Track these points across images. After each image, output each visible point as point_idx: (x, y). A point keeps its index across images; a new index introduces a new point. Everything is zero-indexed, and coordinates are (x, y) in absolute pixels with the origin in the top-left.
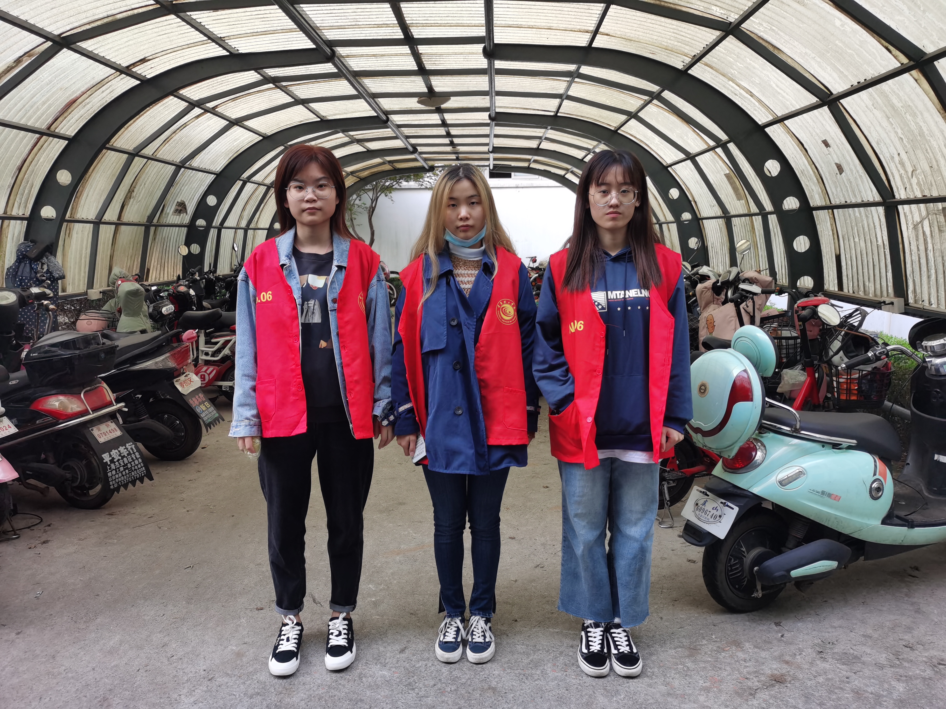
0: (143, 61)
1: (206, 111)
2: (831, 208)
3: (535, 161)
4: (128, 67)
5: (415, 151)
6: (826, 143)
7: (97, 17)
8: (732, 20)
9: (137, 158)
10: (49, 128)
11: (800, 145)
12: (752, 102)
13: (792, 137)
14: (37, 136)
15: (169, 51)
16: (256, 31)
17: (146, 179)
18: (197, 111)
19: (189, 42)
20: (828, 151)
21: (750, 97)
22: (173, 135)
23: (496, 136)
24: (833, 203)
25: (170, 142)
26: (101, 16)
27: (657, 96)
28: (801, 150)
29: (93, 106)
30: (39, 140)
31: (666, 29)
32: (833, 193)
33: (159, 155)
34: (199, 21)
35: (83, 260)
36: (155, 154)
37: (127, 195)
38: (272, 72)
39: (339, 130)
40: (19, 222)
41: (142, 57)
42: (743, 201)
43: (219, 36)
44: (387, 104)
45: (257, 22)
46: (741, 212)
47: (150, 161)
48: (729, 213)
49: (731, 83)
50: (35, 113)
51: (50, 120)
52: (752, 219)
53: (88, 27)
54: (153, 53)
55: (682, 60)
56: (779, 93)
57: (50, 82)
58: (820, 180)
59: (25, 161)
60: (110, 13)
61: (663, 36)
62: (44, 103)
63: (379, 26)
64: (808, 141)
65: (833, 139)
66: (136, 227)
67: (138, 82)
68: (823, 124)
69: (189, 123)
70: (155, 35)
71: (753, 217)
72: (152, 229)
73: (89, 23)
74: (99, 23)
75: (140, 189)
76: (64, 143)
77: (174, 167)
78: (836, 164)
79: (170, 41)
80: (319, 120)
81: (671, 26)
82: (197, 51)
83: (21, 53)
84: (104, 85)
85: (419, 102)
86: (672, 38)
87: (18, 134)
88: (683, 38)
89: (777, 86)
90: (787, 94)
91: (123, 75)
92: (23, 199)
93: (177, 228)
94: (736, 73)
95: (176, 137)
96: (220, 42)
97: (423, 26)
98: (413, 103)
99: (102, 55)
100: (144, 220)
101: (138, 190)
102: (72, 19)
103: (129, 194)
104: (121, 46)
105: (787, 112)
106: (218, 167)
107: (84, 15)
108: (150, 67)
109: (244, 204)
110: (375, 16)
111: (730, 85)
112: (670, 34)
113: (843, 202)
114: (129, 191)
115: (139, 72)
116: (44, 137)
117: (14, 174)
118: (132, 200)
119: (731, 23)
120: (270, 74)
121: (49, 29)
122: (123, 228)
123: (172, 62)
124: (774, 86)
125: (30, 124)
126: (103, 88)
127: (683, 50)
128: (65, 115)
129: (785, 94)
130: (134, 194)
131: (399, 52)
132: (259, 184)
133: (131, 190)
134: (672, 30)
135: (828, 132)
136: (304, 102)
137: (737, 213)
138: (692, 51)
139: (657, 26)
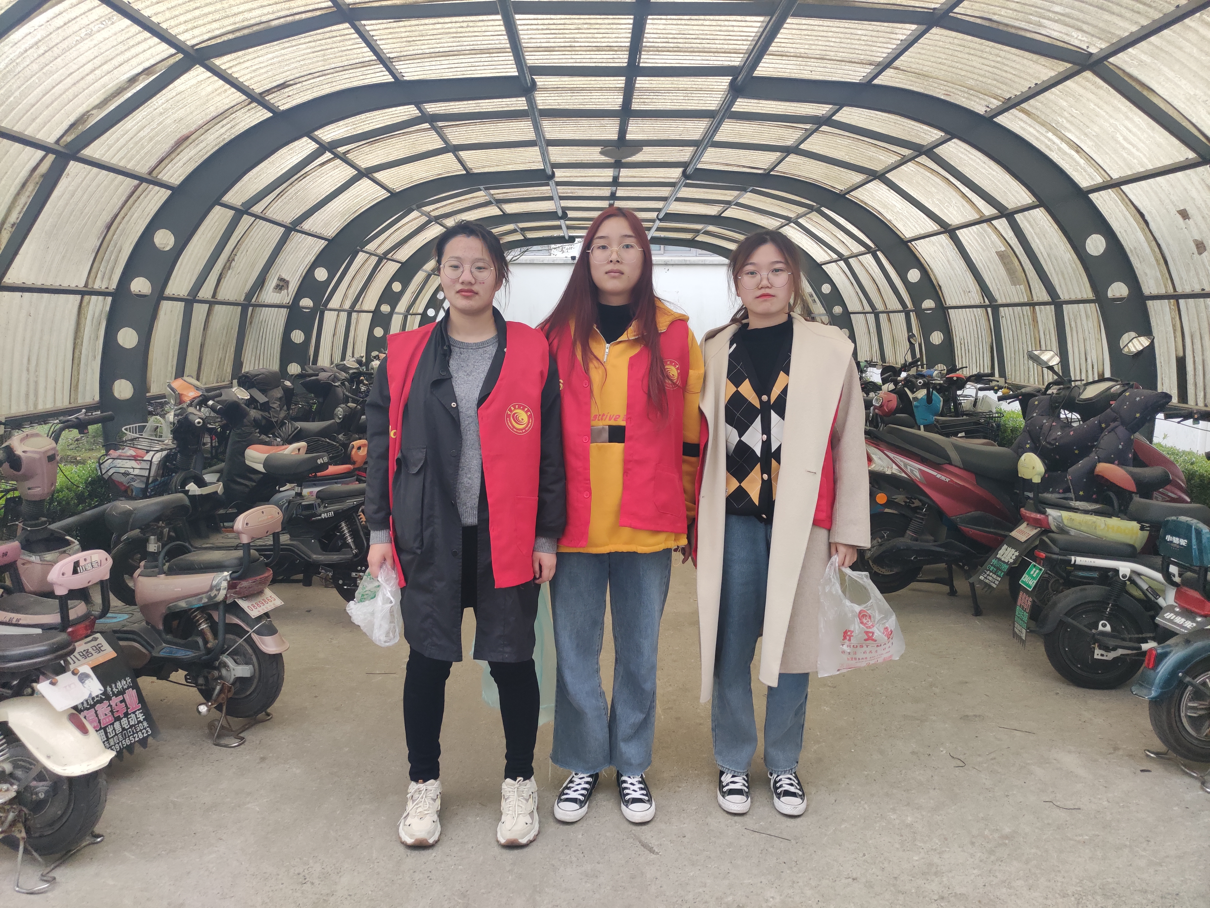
0: (283, 86)
1: (336, 156)
2: (1176, 297)
3: (707, 233)
4: (261, 94)
5: (564, 216)
6: (1184, 214)
7: (246, 23)
8: (1093, 50)
9: (245, 216)
10: (150, 173)
11: (1138, 215)
12: (1074, 160)
13: (1126, 205)
14: (136, 182)
15: (318, 74)
16: (437, 50)
17: (249, 244)
18: (328, 155)
19: (346, 63)
20: (1186, 224)
21: (1073, 153)
22: (289, 188)
23: (678, 200)
24: (1180, 290)
25: (283, 197)
26: (252, 22)
27: (929, 151)
28: (1138, 223)
29: (207, 145)
30: (137, 188)
31: (986, 62)
32: (1181, 279)
33: (269, 214)
34: (371, 33)
35: (171, 349)
36: (265, 212)
37: (225, 265)
38: (432, 108)
39: (482, 187)
40: (101, 298)
41: (282, 81)
42: (1022, 287)
43: (388, 55)
44: (557, 154)
45: (446, 39)
46: (1016, 300)
47: (258, 220)
48: (996, 301)
49: (1050, 135)
50: (138, 152)
51: (153, 162)
52: (1034, 309)
53: (231, 36)
54: (297, 75)
55: (986, 103)
56: (1124, 148)
57: (166, 110)
58: (1162, 261)
59: (116, 216)
60: (264, 19)
61: (976, 71)
62: (151, 139)
63: (599, 49)
64: (1154, 211)
65: (1199, 208)
66: (232, 307)
67: (270, 115)
68: (1186, 189)
69: (311, 172)
70: (309, 51)
71: (1037, 307)
72: (250, 309)
73: (232, 32)
74: (246, 32)
75: (241, 257)
76: (165, 194)
77: (282, 230)
78: (1195, 241)
79: (324, 60)
80: (464, 172)
81: (994, 58)
82: (351, 75)
83: (139, 69)
84: (226, 118)
85: (602, 153)
86: (987, 74)
87: (113, 180)
88: (1004, 74)
89: (1125, 139)
90: (1138, 150)
91: (254, 105)
92: (108, 267)
93: (276, 309)
94: (1065, 121)
95: (292, 191)
96: (389, 64)
97: (659, 51)
98: (594, 154)
99: (235, 75)
100: (241, 299)
101: (238, 259)
102: (215, 25)
103: (228, 264)
104: (262, 65)
105: (1130, 173)
106: (331, 232)
107: (232, 20)
108: (287, 94)
109: (350, 279)
110: (601, 36)
111: (1046, 137)
112: (988, 68)
113: (1197, 289)
114: (228, 260)
115: (272, 101)
116: (144, 185)
117: (101, 234)
118: (230, 272)
119: (1091, 54)
120: (428, 110)
121: (182, 38)
122: (217, 307)
123: (315, 89)
124: (1120, 139)
125: (130, 166)
126: (224, 122)
127: (996, 90)
128: (173, 156)
129: (1134, 150)
130: (233, 264)
131: (606, 86)
132: (371, 254)
133: (230, 259)
134: (993, 64)
135: (1193, 199)
136: (455, 149)
137: (1009, 301)
138: (1008, 92)
139: (974, 58)
